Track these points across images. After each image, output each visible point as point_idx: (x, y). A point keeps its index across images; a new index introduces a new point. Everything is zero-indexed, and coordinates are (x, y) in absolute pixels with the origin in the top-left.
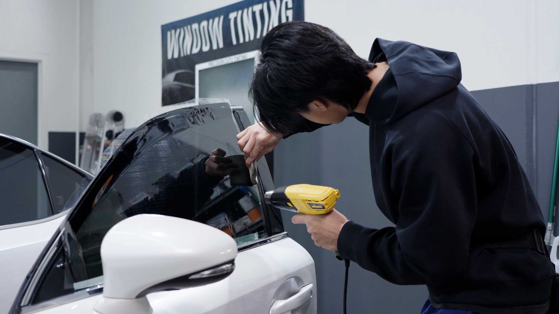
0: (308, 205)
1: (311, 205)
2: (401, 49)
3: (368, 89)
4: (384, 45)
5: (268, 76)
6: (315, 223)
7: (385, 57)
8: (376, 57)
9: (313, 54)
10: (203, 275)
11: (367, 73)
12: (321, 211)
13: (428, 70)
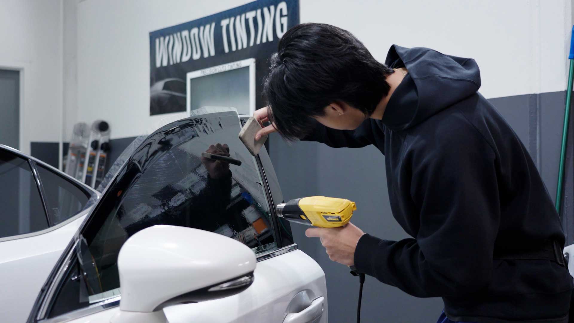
0: (323, 217)
1: (326, 217)
2: (419, 54)
3: (386, 94)
4: (401, 51)
5: (285, 76)
6: (330, 236)
7: (402, 62)
8: (392, 63)
9: (332, 55)
10: (222, 287)
11: (385, 78)
12: (337, 223)
13: (448, 75)
